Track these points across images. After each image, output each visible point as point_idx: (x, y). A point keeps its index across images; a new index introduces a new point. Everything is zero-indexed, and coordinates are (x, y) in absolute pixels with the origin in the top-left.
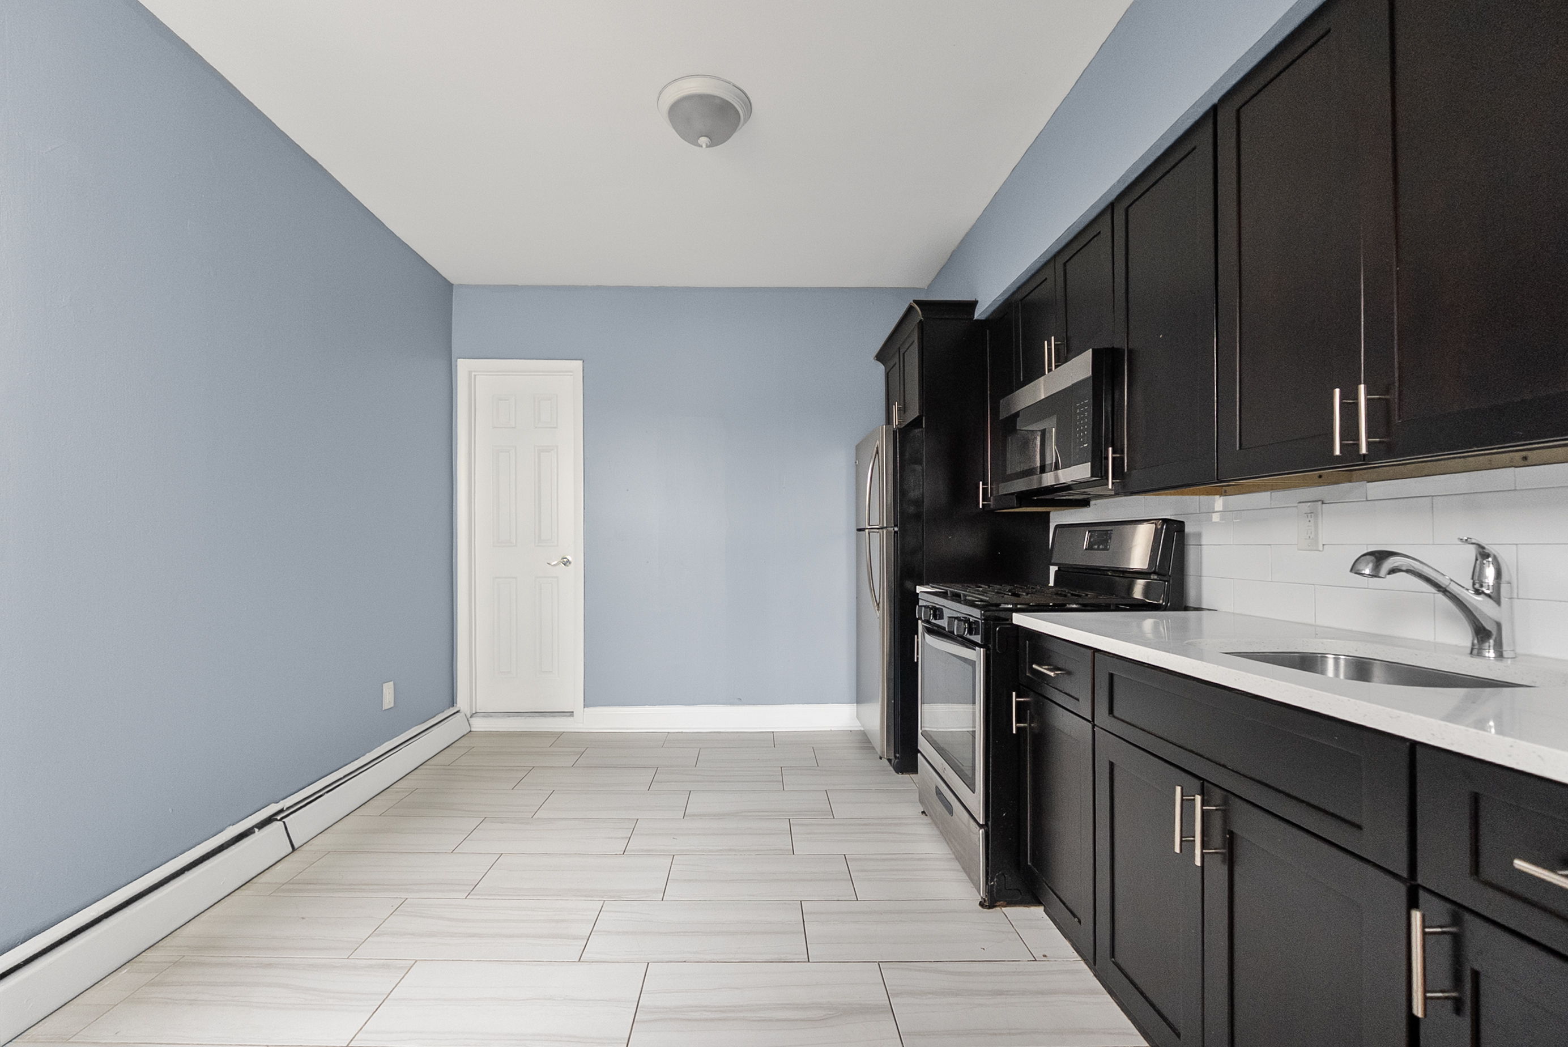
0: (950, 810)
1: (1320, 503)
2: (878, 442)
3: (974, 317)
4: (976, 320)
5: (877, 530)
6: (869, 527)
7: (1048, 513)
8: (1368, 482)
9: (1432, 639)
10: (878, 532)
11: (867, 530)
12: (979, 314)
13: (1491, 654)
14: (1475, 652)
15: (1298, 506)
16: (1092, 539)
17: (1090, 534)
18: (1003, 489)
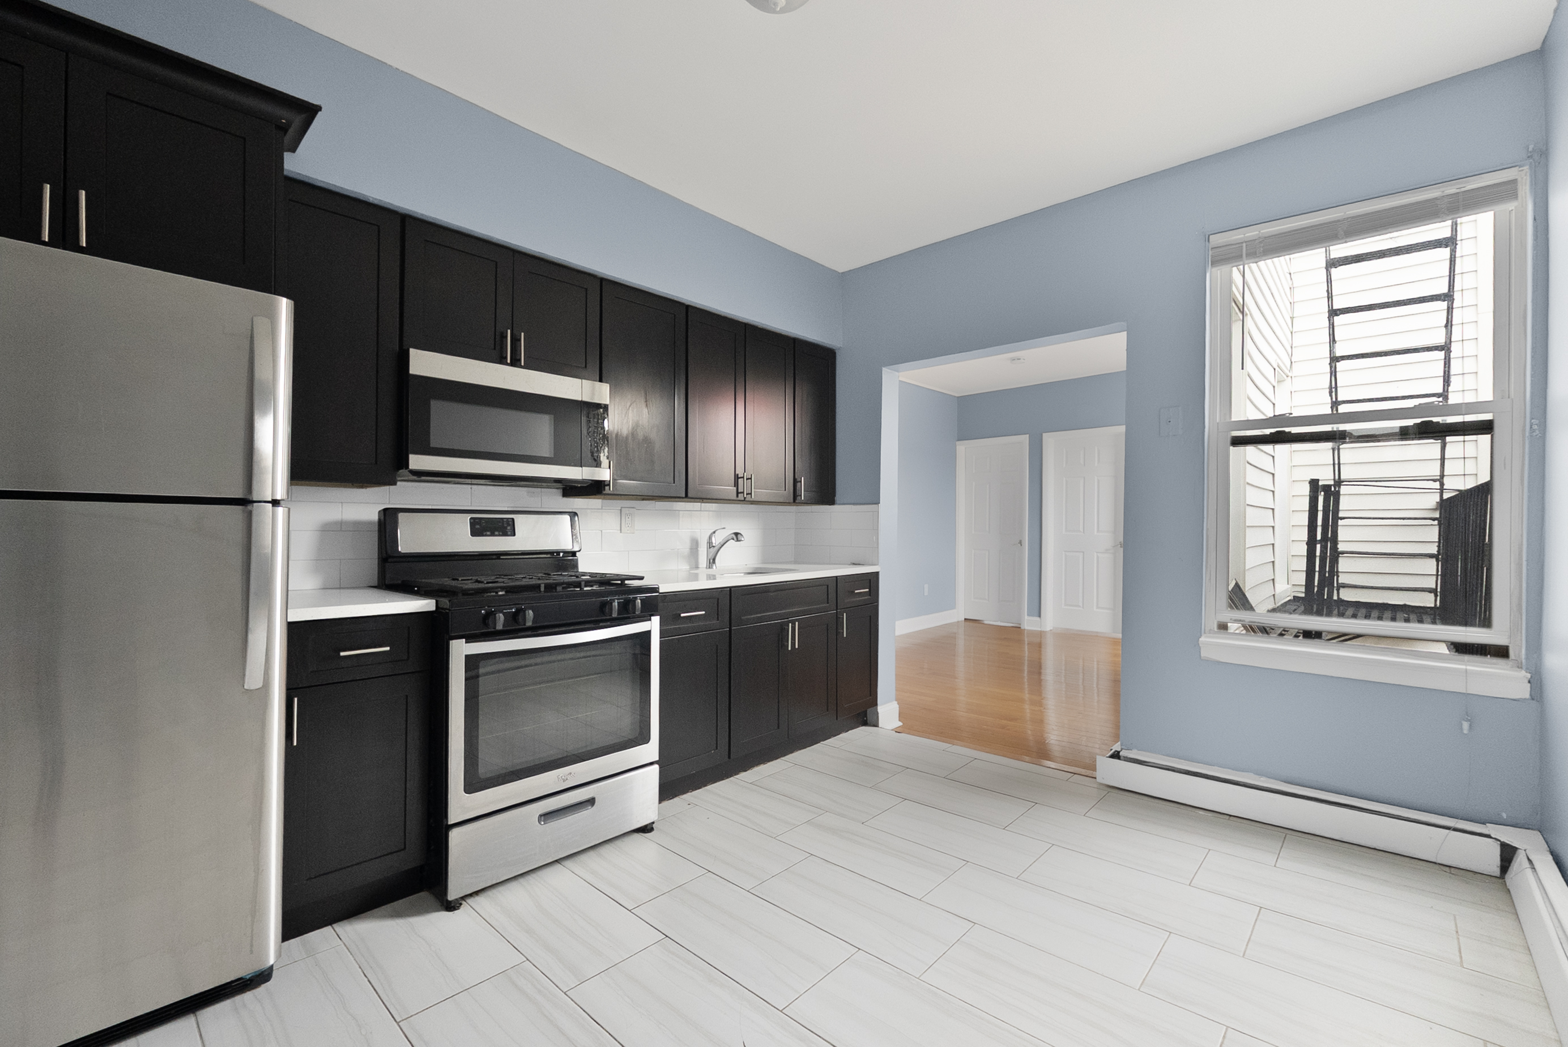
1: (634, 509)
15: (621, 510)
16: (478, 526)
17: (472, 521)
18: (417, 462)
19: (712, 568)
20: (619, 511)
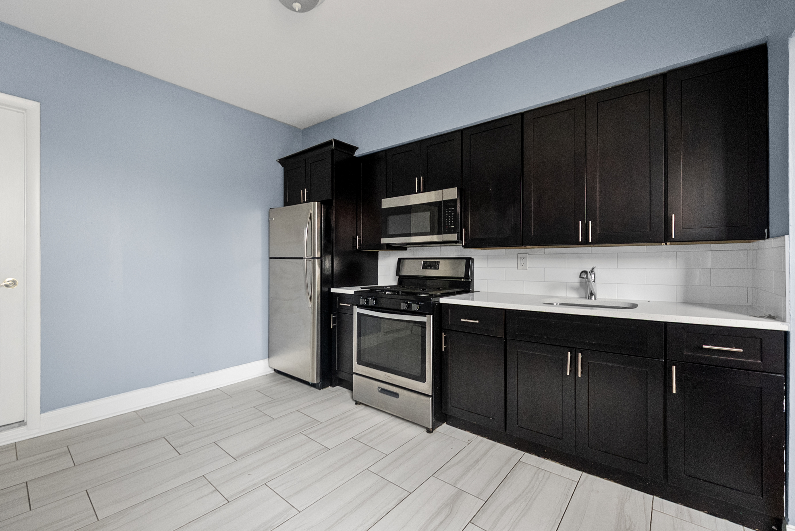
0: (396, 395)
1: (527, 254)
2: (311, 210)
3: (354, 155)
4: (355, 157)
5: (310, 259)
6: (307, 257)
7: (378, 252)
8: (545, 248)
9: (566, 296)
10: (311, 260)
11: (306, 259)
12: (357, 154)
13: (593, 298)
14: (590, 298)
15: (517, 255)
16: (426, 265)
17: (424, 262)
18: (385, 241)
19: (591, 299)
20: (517, 256)
